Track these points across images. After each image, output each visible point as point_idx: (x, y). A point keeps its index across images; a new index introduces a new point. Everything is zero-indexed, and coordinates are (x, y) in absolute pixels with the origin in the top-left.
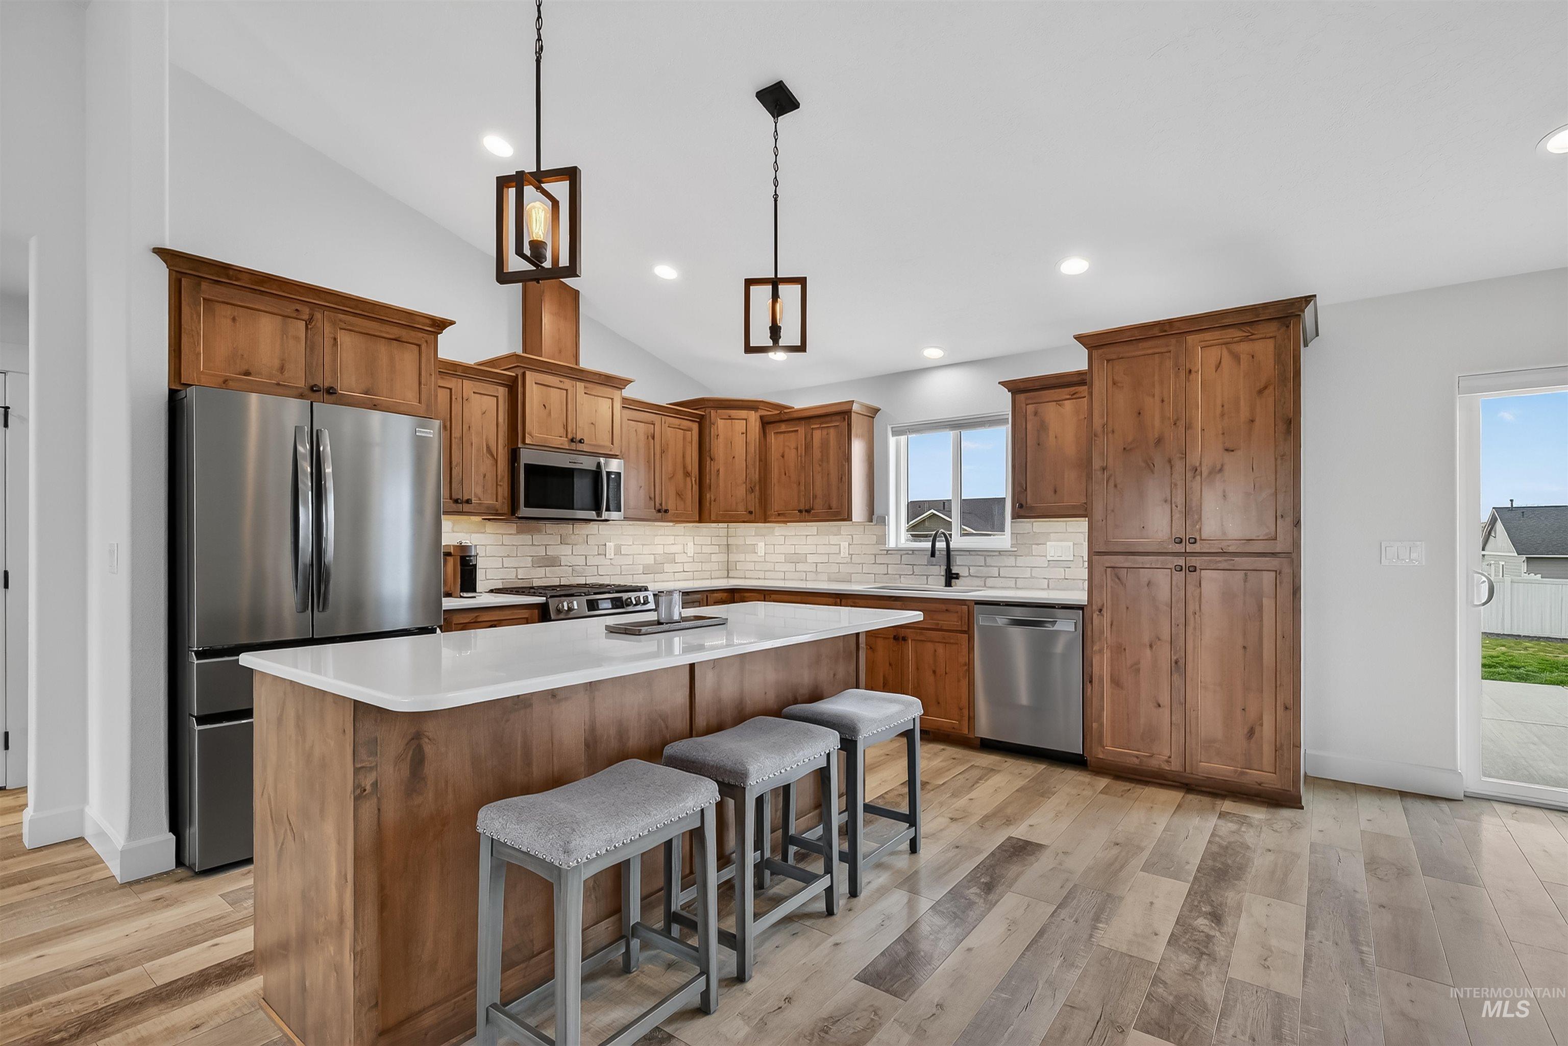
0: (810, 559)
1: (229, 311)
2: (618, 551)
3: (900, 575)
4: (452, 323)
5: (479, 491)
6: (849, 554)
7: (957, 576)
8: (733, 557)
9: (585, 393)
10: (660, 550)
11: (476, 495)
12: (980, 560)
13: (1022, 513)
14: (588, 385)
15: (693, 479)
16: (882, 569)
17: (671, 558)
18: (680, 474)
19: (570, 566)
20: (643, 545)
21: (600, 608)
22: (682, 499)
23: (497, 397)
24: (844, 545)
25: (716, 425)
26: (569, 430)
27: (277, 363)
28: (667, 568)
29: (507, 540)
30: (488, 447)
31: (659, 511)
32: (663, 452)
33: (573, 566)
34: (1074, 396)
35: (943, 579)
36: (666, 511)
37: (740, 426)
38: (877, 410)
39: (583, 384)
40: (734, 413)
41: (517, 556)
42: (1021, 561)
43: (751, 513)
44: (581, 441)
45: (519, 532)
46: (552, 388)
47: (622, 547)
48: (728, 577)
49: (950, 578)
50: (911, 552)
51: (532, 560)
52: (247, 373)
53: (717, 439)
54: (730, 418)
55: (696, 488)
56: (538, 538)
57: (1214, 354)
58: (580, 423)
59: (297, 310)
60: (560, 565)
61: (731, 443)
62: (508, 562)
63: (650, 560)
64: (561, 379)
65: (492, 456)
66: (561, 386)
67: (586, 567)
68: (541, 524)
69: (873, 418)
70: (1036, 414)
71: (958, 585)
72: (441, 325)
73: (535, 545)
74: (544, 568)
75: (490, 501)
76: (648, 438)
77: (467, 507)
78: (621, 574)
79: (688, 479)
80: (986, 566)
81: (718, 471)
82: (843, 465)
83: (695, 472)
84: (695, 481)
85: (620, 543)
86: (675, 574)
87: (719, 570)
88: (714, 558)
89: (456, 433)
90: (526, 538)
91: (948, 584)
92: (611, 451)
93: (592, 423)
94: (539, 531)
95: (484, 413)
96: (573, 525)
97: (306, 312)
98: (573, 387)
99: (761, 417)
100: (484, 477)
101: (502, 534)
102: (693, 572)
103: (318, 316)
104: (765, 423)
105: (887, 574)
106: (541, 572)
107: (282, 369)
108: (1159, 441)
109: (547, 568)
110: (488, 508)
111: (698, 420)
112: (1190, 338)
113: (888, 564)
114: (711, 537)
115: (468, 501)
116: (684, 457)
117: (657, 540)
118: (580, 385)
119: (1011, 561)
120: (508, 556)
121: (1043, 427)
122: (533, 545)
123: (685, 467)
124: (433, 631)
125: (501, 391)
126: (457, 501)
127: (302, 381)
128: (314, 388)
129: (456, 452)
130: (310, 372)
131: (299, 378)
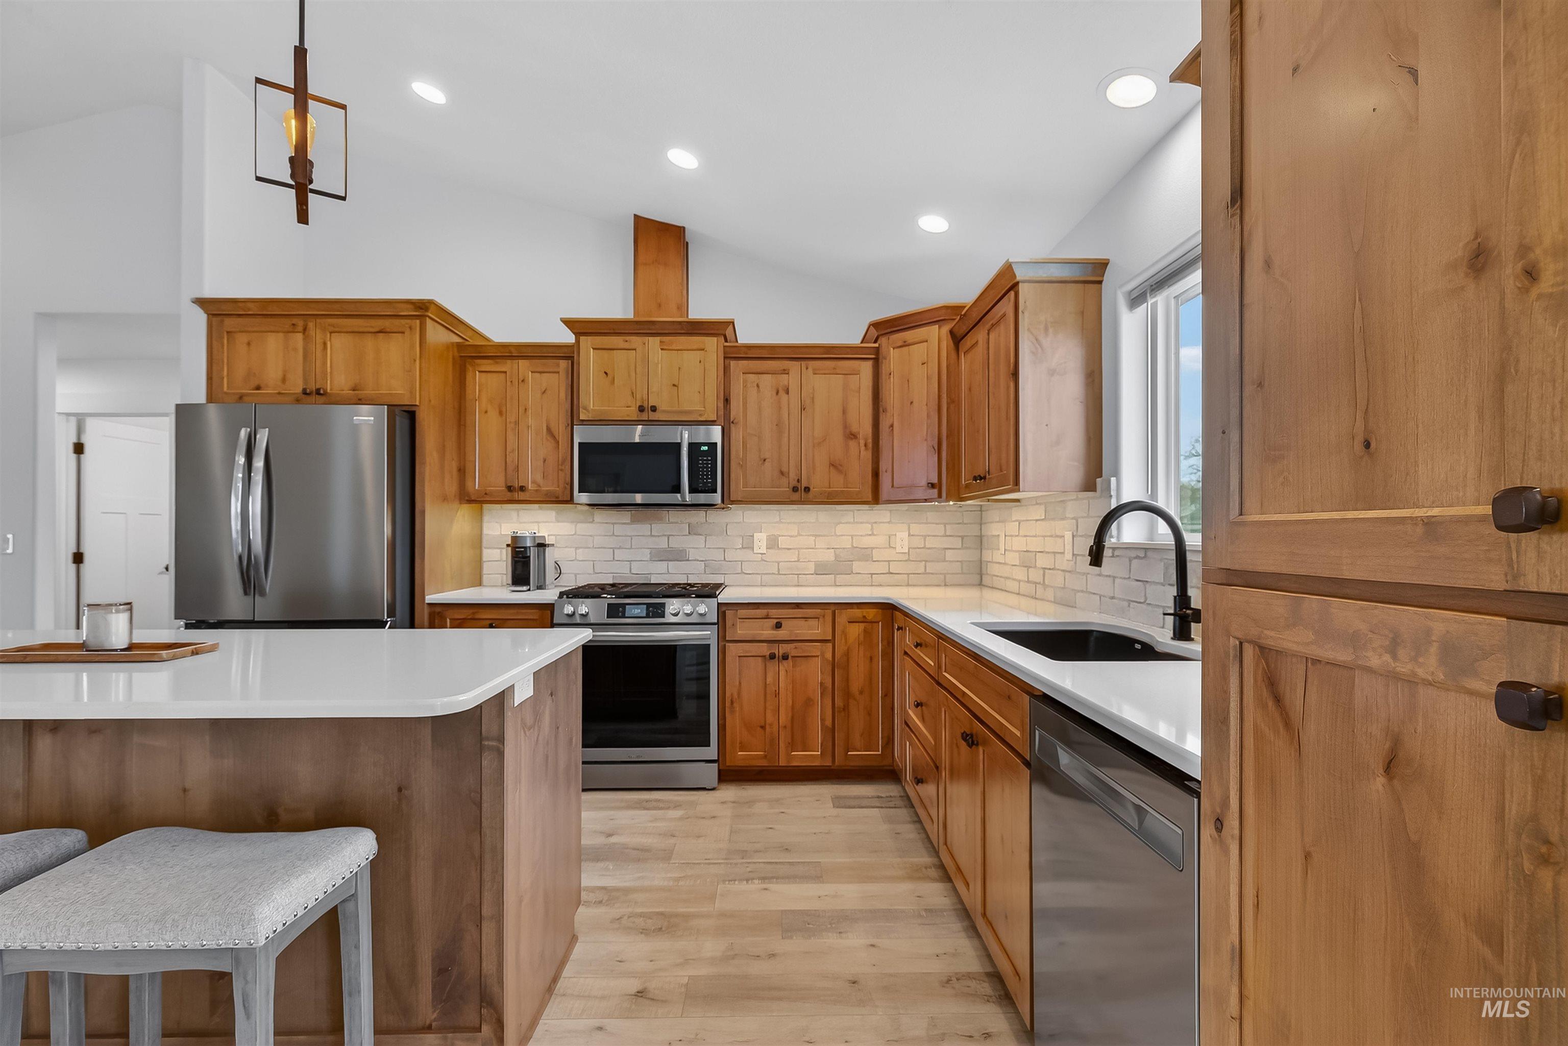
0: (1043, 561)
2: (773, 543)
4: (437, 303)
5: (539, 477)
6: (1073, 555)
8: (987, 555)
9: (662, 349)
10: (846, 543)
11: (533, 482)
14: (666, 339)
15: (862, 442)
17: (866, 555)
18: (837, 437)
19: (702, 561)
20: (816, 536)
21: (626, 615)
22: (840, 471)
23: (558, 372)
24: (1068, 535)
25: (888, 360)
26: (639, 397)
27: (280, 374)
28: (857, 566)
29: (618, 529)
30: (549, 429)
31: (795, 489)
32: (803, 409)
33: (706, 561)
36: (807, 489)
37: (918, 352)
38: (1101, 266)
39: (658, 339)
40: (909, 335)
41: (631, 548)
43: (933, 486)
44: (654, 409)
45: (634, 521)
46: (615, 351)
47: (780, 538)
48: (981, 584)
49: (1185, 617)
51: (650, 553)
52: (258, 388)
53: (889, 378)
54: (905, 344)
55: (867, 455)
56: (657, 528)
58: (654, 388)
59: (293, 325)
60: (688, 560)
61: (908, 381)
62: (619, 554)
63: (829, 556)
64: (627, 338)
65: (553, 437)
66: (626, 345)
67: (724, 562)
68: (663, 512)
69: (1100, 282)
73: (654, 536)
74: (666, 562)
75: (550, 488)
76: (777, 393)
77: (522, 496)
78: (779, 574)
79: (852, 444)
81: (892, 426)
82: (1008, 388)
83: (866, 429)
84: (866, 445)
85: (776, 533)
86: (874, 576)
87: (962, 573)
88: (950, 555)
89: (512, 418)
90: (644, 528)
91: (1182, 633)
92: (701, 415)
93: (674, 385)
94: (660, 519)
95: (544, 392)
96: (706, 511)
97: (300, 323)
98: (644, 344)
99: (951, 332)
100: (545, 461)
101: (613, 524)
102: (908, 574)
103: (311, 325)
104: (957, 339)
106: (661, 567)
107: (284, 380)
109: (670, 563)
110: (548, 494)
111: (873, 356)
113: (1114, 578)
114: (945, 525)
115: (522, 489)
116: (844, 412)
117: (840, 529)
118: (654, 342)
120: (620, 548)
122: (651, 536)
123: (846, 426)
124: (380, 624)
125: (564, 364)
126: (510, 488)
127: (299, 390)
128: (305, 392)
129: (511, 437)
130: (305, 380)
131: (296, 386)
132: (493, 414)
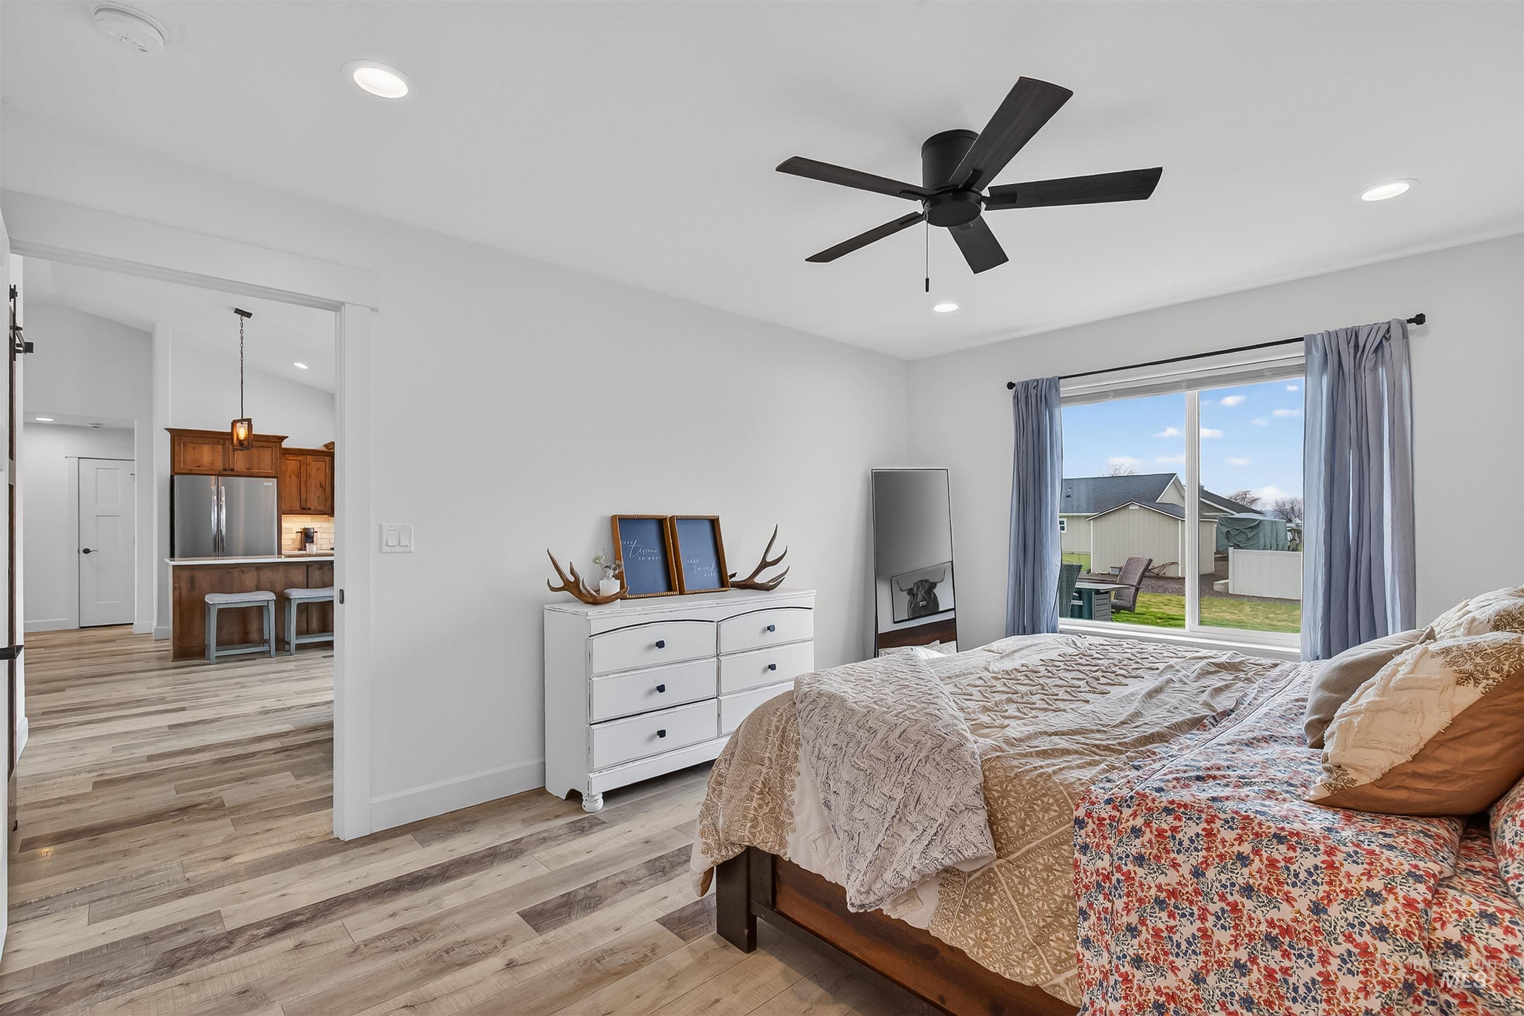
1: (190, 446)
4: (287, 437)
5: (316, 504)
23: (325, 461)
27: (210, 461)
30: (321, 485)
52: (199, 467)
59: (218, 441)
65: (323, 488)
72: (282, 438)
75: (323, 508)
77: (309, 512)
89: (303, 479)
95: (318, 469)
97: (221, 441)
100: (319, 497)
103: (226, 442)
107: (212, 464)
110: (321, 511)
115: (310, 509)
125: (327, 458)
126: (303, 509)
127: (220, 467)
128: (225, 470)
129: (303, 488)
130: (224, 464)
131: (219, 466)
132: (294, 478)
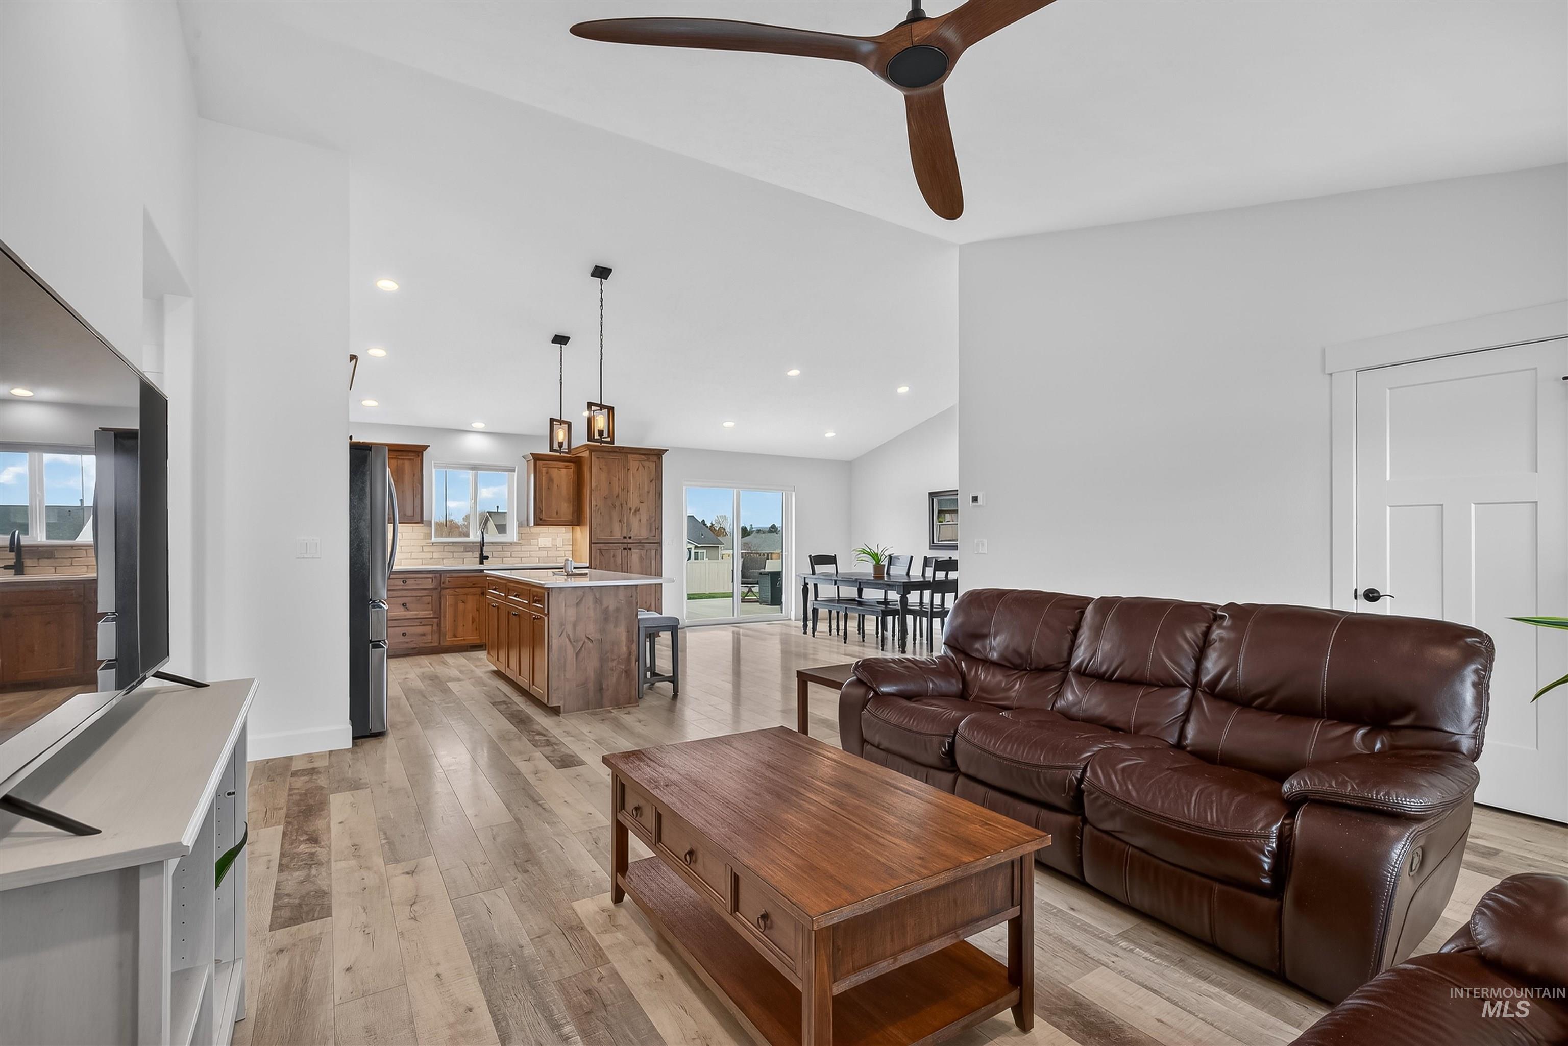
3: (443, 559)
7: (487, 558)
12: (500, 548)
13: (541, 522)
16: (429, 556)
34: (566, 467)
35: (478, 560)
42: (523, 548)
49: (483, 558)
50: (451, 544)
57: (637, 463)
70: (547, 473)
71: (487, 564)
80: (503, 551)
91: (482, 563)
105: (433, 558)
108: (618, 496)
112: (630, 456)
113: (433, 552)
119: (518, 548)
121: (551, 480)
